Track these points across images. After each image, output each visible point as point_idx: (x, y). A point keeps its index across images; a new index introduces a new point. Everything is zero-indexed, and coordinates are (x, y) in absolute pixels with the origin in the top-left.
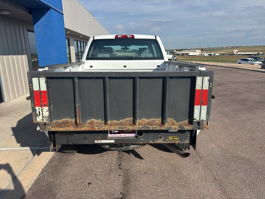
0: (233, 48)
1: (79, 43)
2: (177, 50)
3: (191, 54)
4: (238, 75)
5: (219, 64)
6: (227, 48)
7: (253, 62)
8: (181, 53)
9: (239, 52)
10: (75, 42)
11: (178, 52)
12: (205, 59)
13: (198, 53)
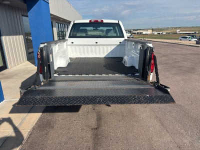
0: (176, 28)
1: (59, 24)
2: (133, 30)
3: (144, 33)
4: (178, 49)
5: (165, 41)
6: (172, 28)
7: (190, 39)
8: (136, 32)
9: (180, 31)
10: (57, 24)
11: (135, 32)
12: (155, 37)
13: (149, 32)
